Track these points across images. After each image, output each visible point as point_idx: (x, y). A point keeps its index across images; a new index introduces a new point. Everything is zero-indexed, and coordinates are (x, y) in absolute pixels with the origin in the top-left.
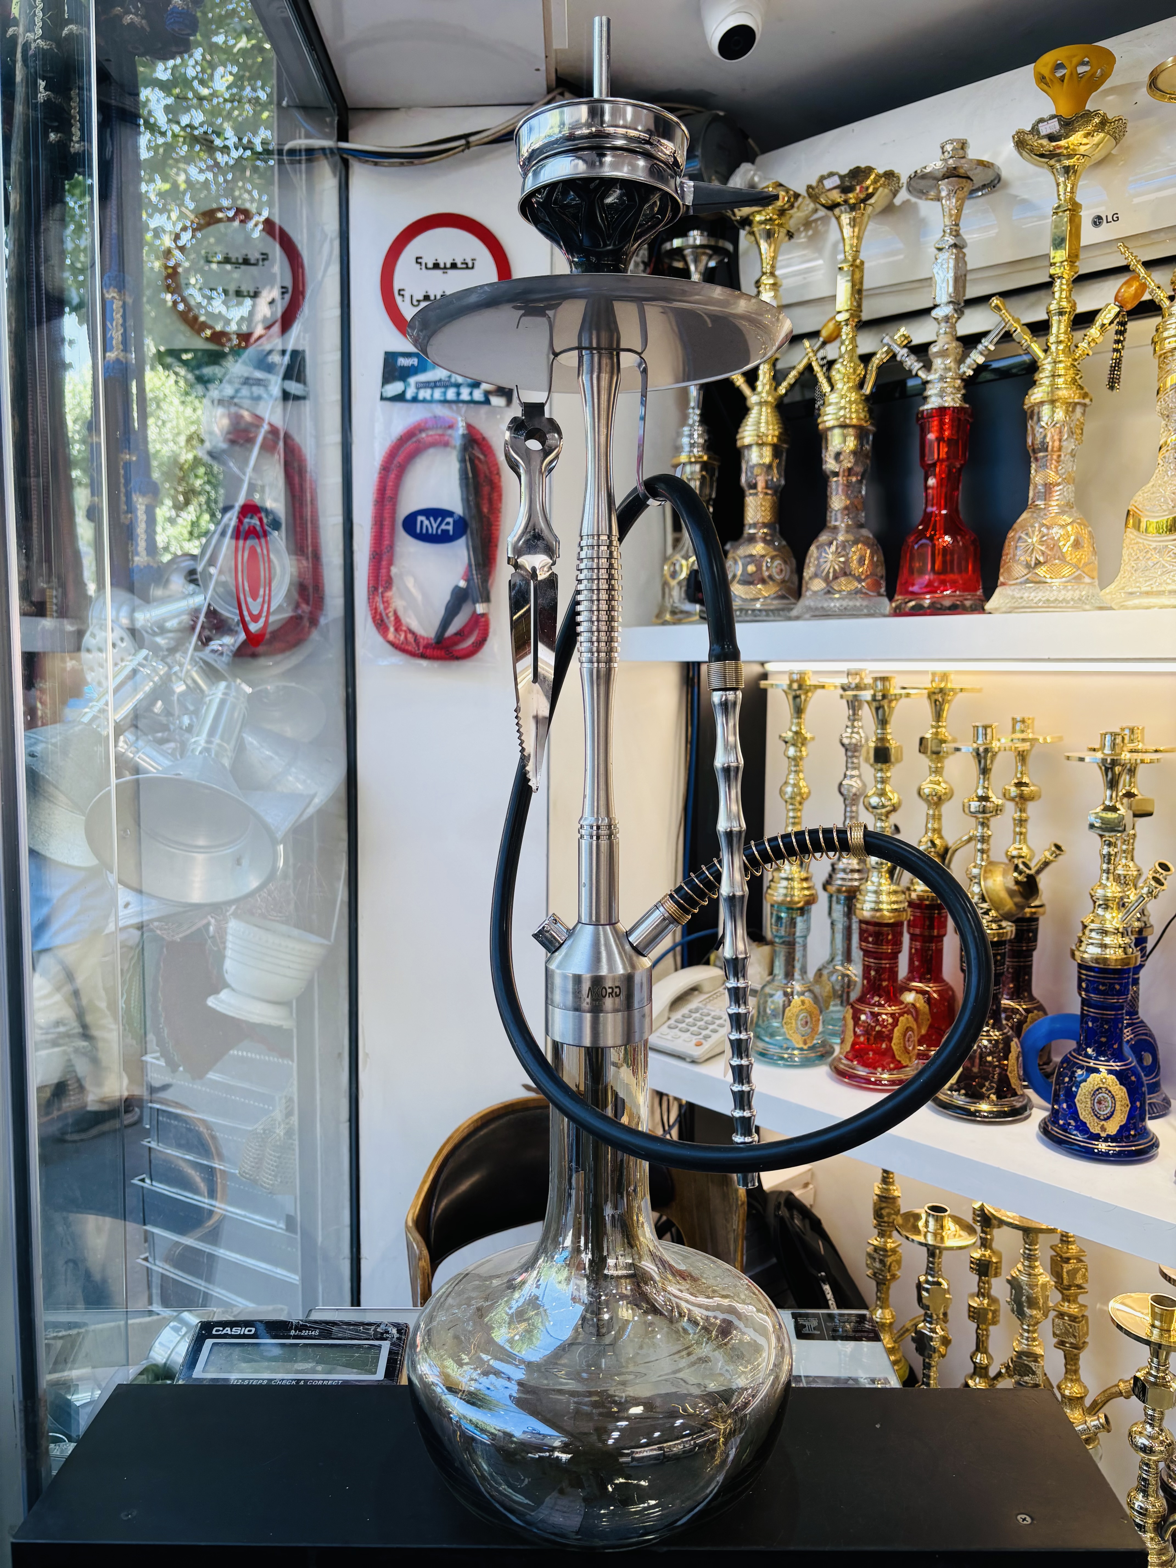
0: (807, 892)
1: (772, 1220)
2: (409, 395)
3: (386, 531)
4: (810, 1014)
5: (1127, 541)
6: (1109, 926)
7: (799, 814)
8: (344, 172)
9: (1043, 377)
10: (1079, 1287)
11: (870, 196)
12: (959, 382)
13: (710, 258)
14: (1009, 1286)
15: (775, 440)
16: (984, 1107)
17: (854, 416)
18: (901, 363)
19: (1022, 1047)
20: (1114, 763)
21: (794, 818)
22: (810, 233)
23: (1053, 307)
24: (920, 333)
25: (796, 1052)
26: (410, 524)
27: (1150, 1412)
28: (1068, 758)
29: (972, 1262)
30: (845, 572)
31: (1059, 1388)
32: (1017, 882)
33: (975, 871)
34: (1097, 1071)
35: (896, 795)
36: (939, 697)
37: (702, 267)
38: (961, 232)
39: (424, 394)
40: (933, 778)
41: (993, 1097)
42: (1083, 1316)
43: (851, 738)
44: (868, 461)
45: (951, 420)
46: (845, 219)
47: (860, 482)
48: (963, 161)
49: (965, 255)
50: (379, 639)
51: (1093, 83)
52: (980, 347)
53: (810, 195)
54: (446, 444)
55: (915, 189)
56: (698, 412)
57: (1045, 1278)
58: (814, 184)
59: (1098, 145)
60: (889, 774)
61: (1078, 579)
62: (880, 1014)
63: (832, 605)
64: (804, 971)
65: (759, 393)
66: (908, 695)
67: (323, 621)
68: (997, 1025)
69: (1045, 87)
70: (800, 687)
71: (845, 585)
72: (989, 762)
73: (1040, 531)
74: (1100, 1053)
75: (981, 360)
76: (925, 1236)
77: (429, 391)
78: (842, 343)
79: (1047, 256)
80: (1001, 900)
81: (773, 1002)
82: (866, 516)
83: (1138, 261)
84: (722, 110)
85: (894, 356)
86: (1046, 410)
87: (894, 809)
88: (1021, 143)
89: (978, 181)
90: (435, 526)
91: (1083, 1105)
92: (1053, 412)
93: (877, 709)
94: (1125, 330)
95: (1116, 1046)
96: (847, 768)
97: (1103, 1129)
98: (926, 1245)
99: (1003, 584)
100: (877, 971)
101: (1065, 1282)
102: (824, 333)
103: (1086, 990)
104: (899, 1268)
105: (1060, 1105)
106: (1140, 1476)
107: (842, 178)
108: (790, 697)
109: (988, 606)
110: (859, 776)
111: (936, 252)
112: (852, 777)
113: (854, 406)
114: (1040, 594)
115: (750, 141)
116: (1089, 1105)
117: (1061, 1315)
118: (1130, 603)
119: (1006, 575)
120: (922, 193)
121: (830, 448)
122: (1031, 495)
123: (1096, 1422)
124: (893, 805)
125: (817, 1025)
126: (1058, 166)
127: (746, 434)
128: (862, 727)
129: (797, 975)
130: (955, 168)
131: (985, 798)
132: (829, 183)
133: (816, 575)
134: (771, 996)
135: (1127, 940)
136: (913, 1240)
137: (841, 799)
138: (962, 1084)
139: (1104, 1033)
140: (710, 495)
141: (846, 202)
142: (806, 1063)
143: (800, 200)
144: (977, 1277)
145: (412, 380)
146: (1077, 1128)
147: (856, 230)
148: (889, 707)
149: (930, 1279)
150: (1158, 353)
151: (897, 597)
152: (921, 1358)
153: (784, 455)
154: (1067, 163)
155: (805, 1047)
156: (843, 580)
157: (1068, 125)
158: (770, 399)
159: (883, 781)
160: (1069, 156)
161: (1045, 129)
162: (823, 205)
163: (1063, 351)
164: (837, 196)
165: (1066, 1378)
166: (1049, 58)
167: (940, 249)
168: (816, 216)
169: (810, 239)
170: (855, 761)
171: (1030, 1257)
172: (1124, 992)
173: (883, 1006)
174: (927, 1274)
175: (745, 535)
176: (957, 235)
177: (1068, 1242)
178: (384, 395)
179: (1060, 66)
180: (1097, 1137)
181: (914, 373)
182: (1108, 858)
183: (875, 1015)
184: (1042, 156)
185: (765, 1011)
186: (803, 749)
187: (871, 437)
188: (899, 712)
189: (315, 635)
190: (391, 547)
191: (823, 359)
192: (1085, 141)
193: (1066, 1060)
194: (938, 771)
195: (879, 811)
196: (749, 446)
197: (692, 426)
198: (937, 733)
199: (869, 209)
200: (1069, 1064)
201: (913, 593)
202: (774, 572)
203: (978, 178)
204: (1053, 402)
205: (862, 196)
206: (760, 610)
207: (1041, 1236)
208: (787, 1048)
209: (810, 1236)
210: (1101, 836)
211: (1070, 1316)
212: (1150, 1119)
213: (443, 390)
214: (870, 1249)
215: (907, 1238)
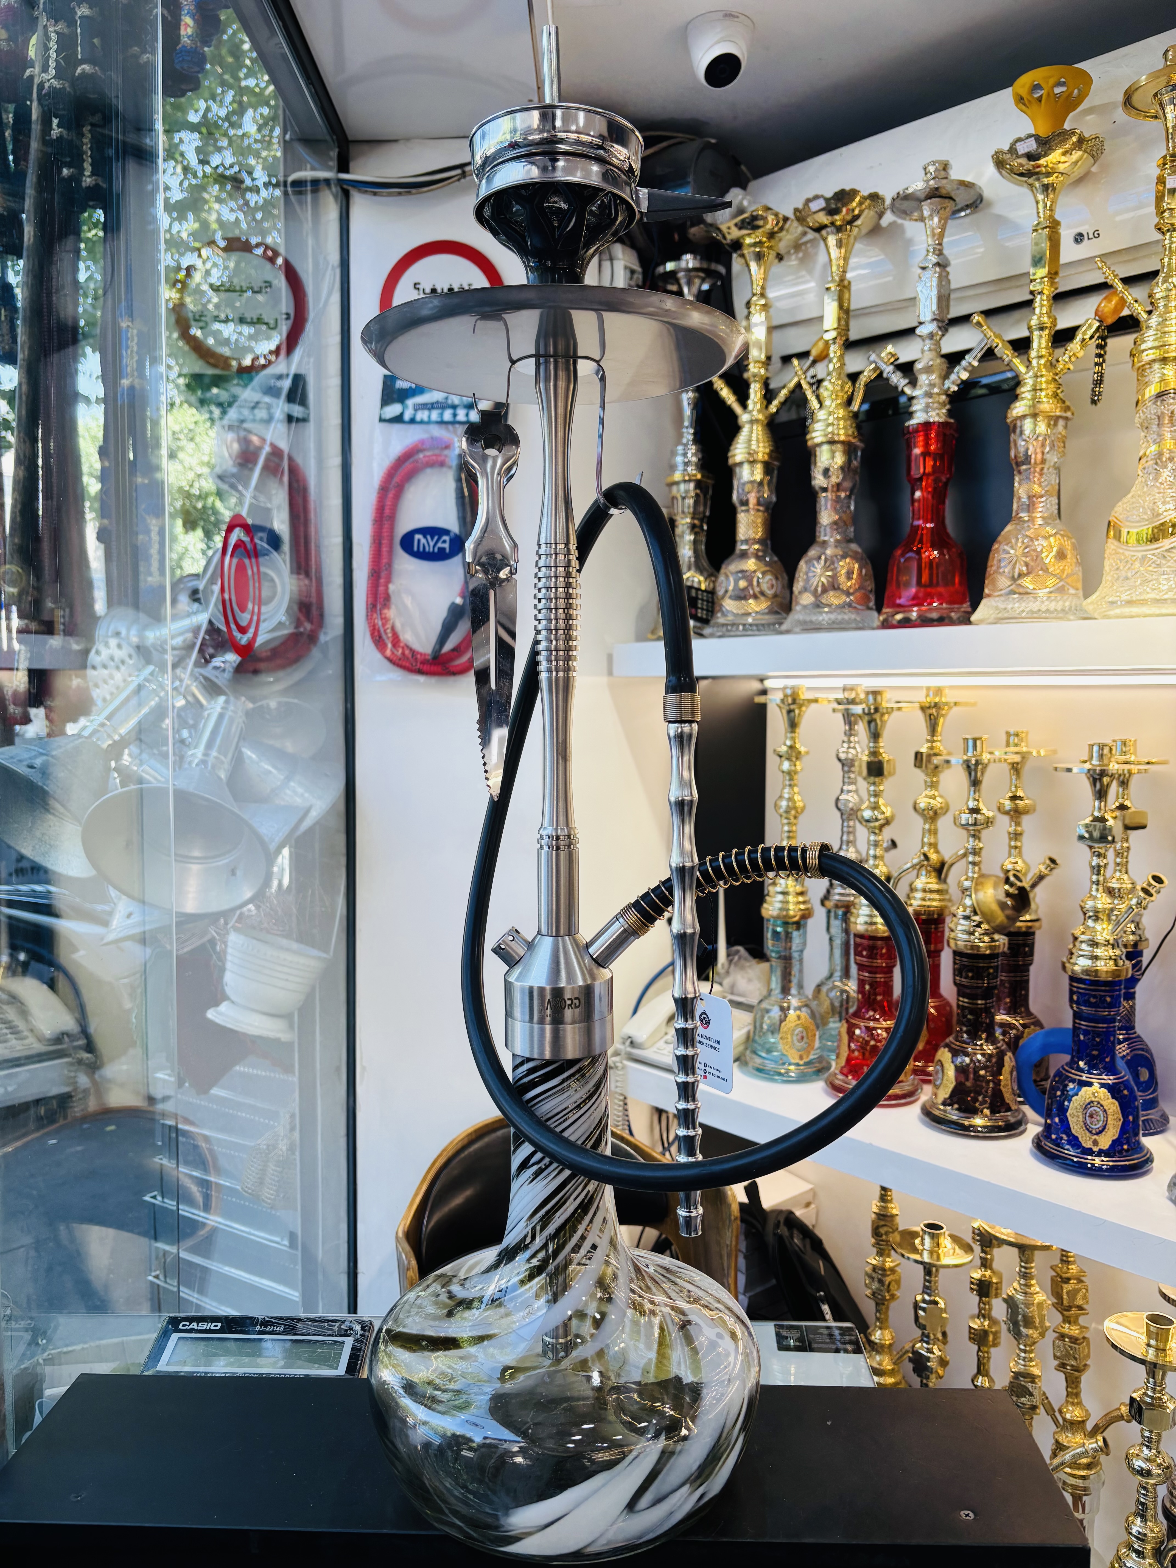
0: (802, 907)
1: (770, 1239)
2: (407, 417)
3: (385, 549)
4: (806, 1028)
5: (1107, 552)
6: (1100, 938)
7: (794, 828)
8: (344, 203)
9: (1025, 391)
10: (1080, 1308)
11: (856, 218)
12: (944, 397)
13: (703, 280)
14: (1005, 1306)
15: (766, 458)
16: (978, 1121)
17: (842, 432)
18: (887, 379)
19: (1016, 1061)
20: (1103, 773)
21: (789, 832)
22: (801, 255)
23: (1034, 322)
24: (906, 351)
25: (792, 1068)
26: (407, 544)
27: (1147, 1434)
28: (1056, 769)
29: (972, 1283)
30: (833, 586)
31: (1060, 1411)
32: (1008, 894)
33: (967, 884)
34: (1090, 1084)
35: (889, 809)
36: (934, 711)
37: (695, 290)
38: (945, 252)
39: (422, 415)
40: (929, 792)
41: (987, 1112)
42: (1084, 1338)
43: (847, 753)
44: (857, 478)
45: (937, 435)
46: (832, 240)
47: (849, 497)
48: (945, 181)
49: (948, 273)
50: (378, 656)
51: (1070, 104)
52: (964, 363)
53: (798, 219)
54: (442, 464)
55: (898, 209)
56: (691, 431)
57: (1041, 1296)
58: (800, 206)
59: (1076, 163)
60: (881, 788)
61: (1061, 590)
62: (875, 1029)
63: (821, 618)
64: (800, 986)
65: (750, 412)
66: (899, 709)
67: (323, 638)
68: (991, 1039)
69: (1024, 107)
70: (794, 702)
71: (834, 599)
72: (979, 774)
73: (1023, 543)
74: (1092, 1066)
75: (965, 376)
76: (921, 1255)
77: (426, 413)
78: (830, 361)
79: (1028, 273)
80: (992, 912)
81: (769, 1018)
82: (855, 531)
83: (1116, 276)
84: (713, 137)
85: (881, 373)
86: (1028, 424)
87: (888, 822)
88: (1000, 163)
89: (961, 202)
90: (432, 544)
91: (1075, 1119)
92: (1036, 425)
93: (869, 722)
94: (1106, 344)
95: (1108, 1060)
96: (844, 783)
97: (1095, 1143)
98: (921, 1263)
99: (989, 596)
100: (871, 985)
101: (1065, 1302)
102: (814, 353)
103: (1077, 1003)
104: (899, 1287)
105: (1052, 1120)
106: (1138, 1500)
107: (827, 200)
108: (785, 712)
109: (974, 618)
110: (856, 791)
111: (920, 271)
112: (849, 791)
113: (842, 423)
114: (1024, 604)
115: (743, 167)
116: (1081, 1119)
117: (1062, 1336)
118: (1111, 613)
119: (990, 587)
120: (905, 213)
121: (819, 464)
122: (1015, 507)
123: (1094, 1445)
124: (886, 819)
125: (814, 1041)
126: (1037, 184)
127: (737, 451)
128: (858, 742)
129: (794, 991)
130: (937, 189)
131: (975, 811)
132: (815, 206)
133: (805, 589)
134: (768, 1011)
135: (1118, 952)
136: (908, 1258)
137: (838, 814)
138: (955, 1099)
139: (1096, 1046)
140: (704, 512)
141: (833, 224)
142: (802, 1078)
143: (789, 223)
144: (977, 1298)
145: (410, 402)
146: (1069, 1142)
147: (843, 251)
148: (881, 720)
149: (927, 1297)
150: (1137, 365)
151: (885, 610)
152: (919, 1379)
153: (776, 472)
154: (1046, 181)
155: (801, 1062)
156: (831, 593)
157: (1046, 144)
158: (760, 417)
159: (876, 795)
160: (1048, 174)
161: (1022, 148)
162: (811, 228)
163: (1045, 365)
164: (823, 218)
165: (1067, 1402)
166: (1025, 80)
167: (924, 268)
168: (805, 239)
169: (802, 261)
170: (852, 776)
171: (1026, 1276)
172: (1115, 1004)
173: (878, 1020)
174: (923, 1292)
175: (737, 551)
176: (940, 253)
177: (1068, 1262)
178: (383, 417)
179: (1037, 87)
180: (1090, 1152)
181: (900, 389)
182: (1097, 870)
183: (869, 1029)
184: (1021, 175)
185: (761, 1027)
186: (798, 763)
187: (859, 453)
188: (891, 725)
189: (316, 653)
190: (390, 565)
191: (813, 377)
192: (1063, 159)
193: (1058, 1074)
194: (933, 786)
195: (872, 824)
196: (741, 464)
197: (686, 445)
198: (932, 748)
199: (855, 231)
200: (1062, 1078)
201: (900, 606)
202: (765, 587)
203: (962, 197)
204: (1035, 416)
205: (849, 218)
206: (751, 625)
207: (1036, 1252)
208: (784, 1064)
209: (810, 1256)
210: (1091, 847)
211: (1070, 1337)
212: (1144, 1135)
213: (439, 411)
214: (868, 1269)
215: (903, 1256)
